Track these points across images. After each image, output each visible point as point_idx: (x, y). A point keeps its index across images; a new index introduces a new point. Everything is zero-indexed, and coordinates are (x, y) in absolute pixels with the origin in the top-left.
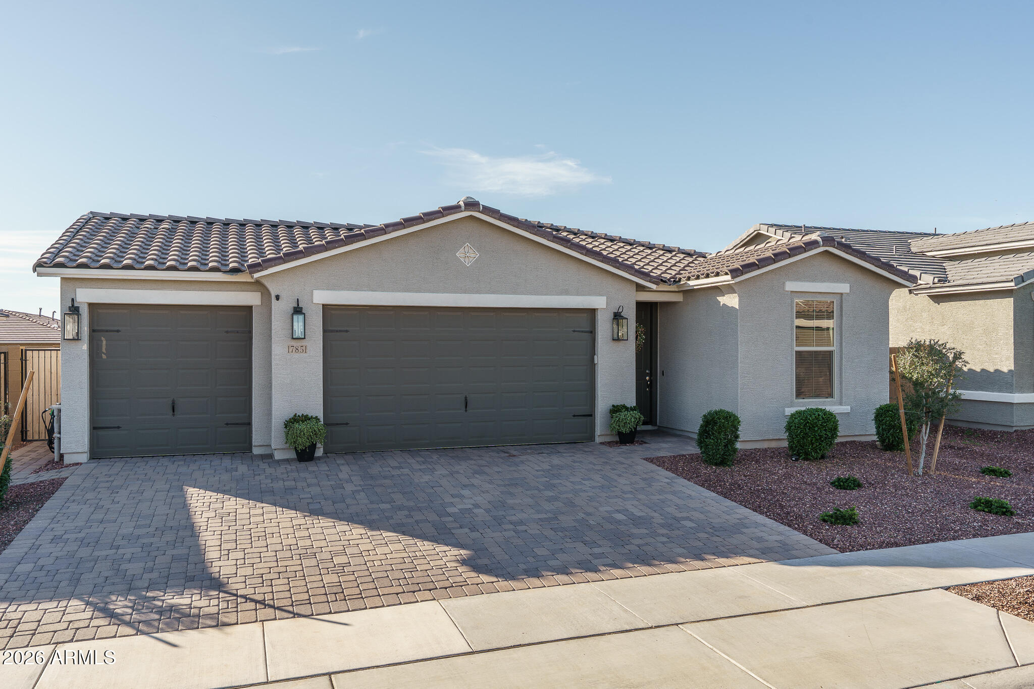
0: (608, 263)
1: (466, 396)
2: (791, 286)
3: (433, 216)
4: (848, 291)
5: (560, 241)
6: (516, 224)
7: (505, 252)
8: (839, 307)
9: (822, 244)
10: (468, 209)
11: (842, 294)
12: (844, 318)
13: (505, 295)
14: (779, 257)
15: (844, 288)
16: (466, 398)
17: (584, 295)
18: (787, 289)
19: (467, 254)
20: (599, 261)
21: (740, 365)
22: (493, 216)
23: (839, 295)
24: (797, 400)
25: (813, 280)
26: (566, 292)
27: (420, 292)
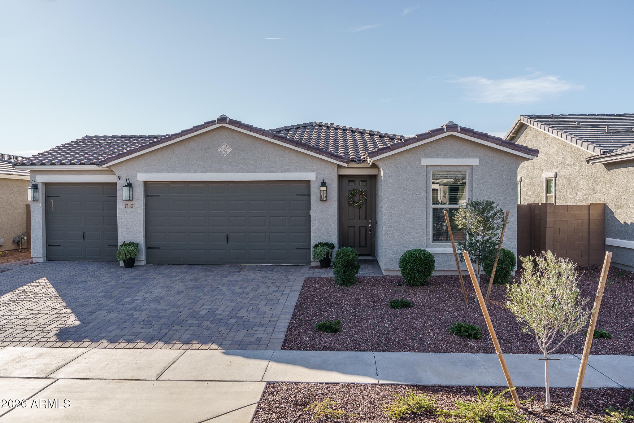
0: (311, 151)
1: (227, 234)
2: (425, 162)
3: (198, 128)
4: (478, 164)
5: (278, 138)
6: (249, 129)
7: (248, 147)
8: (471, 176)
9: (446, 130)
10: (219, 122)
11: (472, 166)
12: (474, 184)
13: (248, 173)
14: (408, 142)
15: (474, 162)
16: (227, 235)
17: (300, 172)
18: (422, 164)
19: (225, 149)
20: (306, 149)
21: (383, 217)
22: (235, 125)
23: (471, 167)
24: (433, 243)
25: (446, 156)
26: (288, 170)
27: (197, 173)
